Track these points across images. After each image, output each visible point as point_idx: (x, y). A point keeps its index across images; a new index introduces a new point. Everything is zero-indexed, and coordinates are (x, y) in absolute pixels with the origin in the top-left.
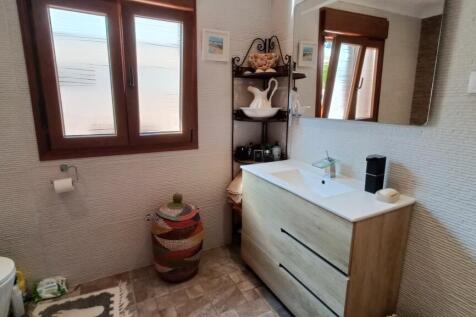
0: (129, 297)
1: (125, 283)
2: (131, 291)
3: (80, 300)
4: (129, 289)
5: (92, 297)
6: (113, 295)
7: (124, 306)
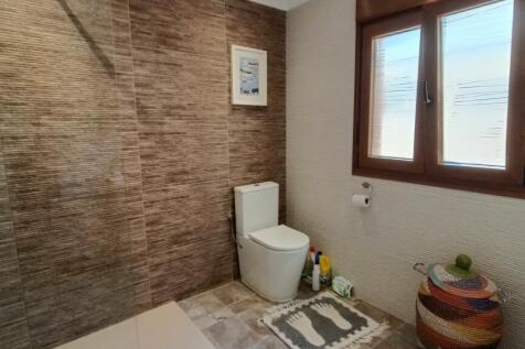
0: (375, 339)
1: (388, 327)
2: (384, 337)
3: (347, 309)
4: (383, 334)
5: (355, 314)
6: (367, 326)
7: (362, 341)
